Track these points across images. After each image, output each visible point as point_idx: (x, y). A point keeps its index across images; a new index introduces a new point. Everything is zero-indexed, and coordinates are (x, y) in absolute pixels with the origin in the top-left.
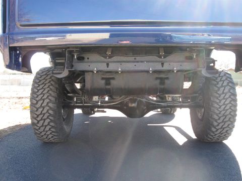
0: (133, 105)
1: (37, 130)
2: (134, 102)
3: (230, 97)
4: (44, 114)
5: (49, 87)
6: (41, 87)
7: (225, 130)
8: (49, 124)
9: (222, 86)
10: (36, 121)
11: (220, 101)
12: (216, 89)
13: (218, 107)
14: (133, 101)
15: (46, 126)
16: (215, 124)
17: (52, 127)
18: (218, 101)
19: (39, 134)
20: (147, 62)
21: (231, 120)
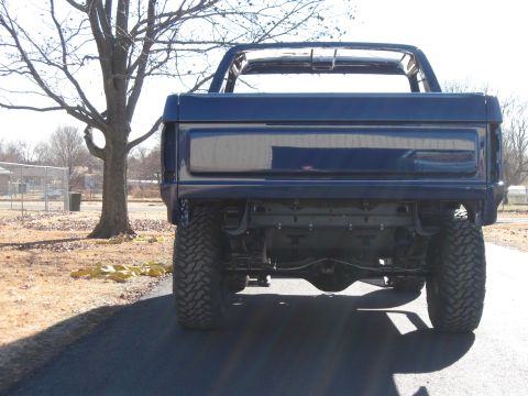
0: (329, 271)
1: (182, 307)
2: (330, 267)
3: (473, 260)
4: (196, 283)
5: (203, 242)
6: (191, 241)
7: (468, 310)
8: (202, 298)
9: (462, 244)
10: (182, 293)
11: (458, 266)
12: (453, 248)
13: (454, 275)
14: (328, 265)
15: (197, 301)
16: (452, 301)
17: (207, 302)
18: (454, 267)
19: (184, 313)
20: (347, 215)
21: (476, 295)
